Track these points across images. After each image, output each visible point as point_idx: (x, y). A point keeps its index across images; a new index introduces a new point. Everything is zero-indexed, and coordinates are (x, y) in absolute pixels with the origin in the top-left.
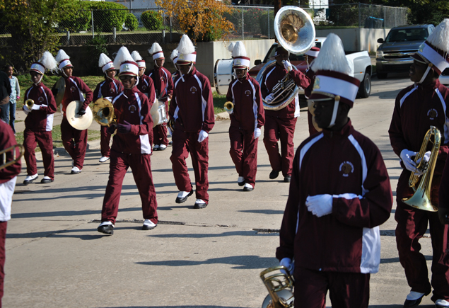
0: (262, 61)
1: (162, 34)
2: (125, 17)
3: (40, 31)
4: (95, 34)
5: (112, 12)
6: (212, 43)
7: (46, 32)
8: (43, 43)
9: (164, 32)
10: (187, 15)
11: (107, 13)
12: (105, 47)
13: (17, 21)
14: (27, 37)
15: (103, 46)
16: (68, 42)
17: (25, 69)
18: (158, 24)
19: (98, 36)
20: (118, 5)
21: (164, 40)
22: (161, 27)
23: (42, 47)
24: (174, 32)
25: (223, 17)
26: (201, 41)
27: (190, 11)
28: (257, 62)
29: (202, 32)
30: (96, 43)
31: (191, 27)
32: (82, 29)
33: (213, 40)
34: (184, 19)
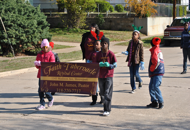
0: (170, 26)
1: (126, 14)
2: (110, 6)
3: (79, 11)
4: (99, 13)
5: (105, 4)
6: (147, 18)
7: (81, 12)
8: (80, 16)
9: (128, 13)
10: (138, 6)
11: (103, 5)
12: (103, 18)
13: (70, 7)
14: (74, 13)
15: (102, 18)
16: (88, 16)
17: (72, 27)
18: (122, 10)
19: (100, 14)
20: (107, 2)
21: (127, 16)
22: (123, 11)
23: (79, 18)
24: (131, 13)
25: (153, 8)
26: (144, 17)
27: (139, 5)
28: (168, 26)
29: (144, 14)
30: (100, 17)
31: (140, 12)
32: (92, 11)
33: (147, 17)
34: (137, 8)
